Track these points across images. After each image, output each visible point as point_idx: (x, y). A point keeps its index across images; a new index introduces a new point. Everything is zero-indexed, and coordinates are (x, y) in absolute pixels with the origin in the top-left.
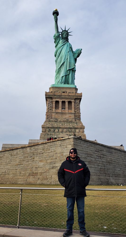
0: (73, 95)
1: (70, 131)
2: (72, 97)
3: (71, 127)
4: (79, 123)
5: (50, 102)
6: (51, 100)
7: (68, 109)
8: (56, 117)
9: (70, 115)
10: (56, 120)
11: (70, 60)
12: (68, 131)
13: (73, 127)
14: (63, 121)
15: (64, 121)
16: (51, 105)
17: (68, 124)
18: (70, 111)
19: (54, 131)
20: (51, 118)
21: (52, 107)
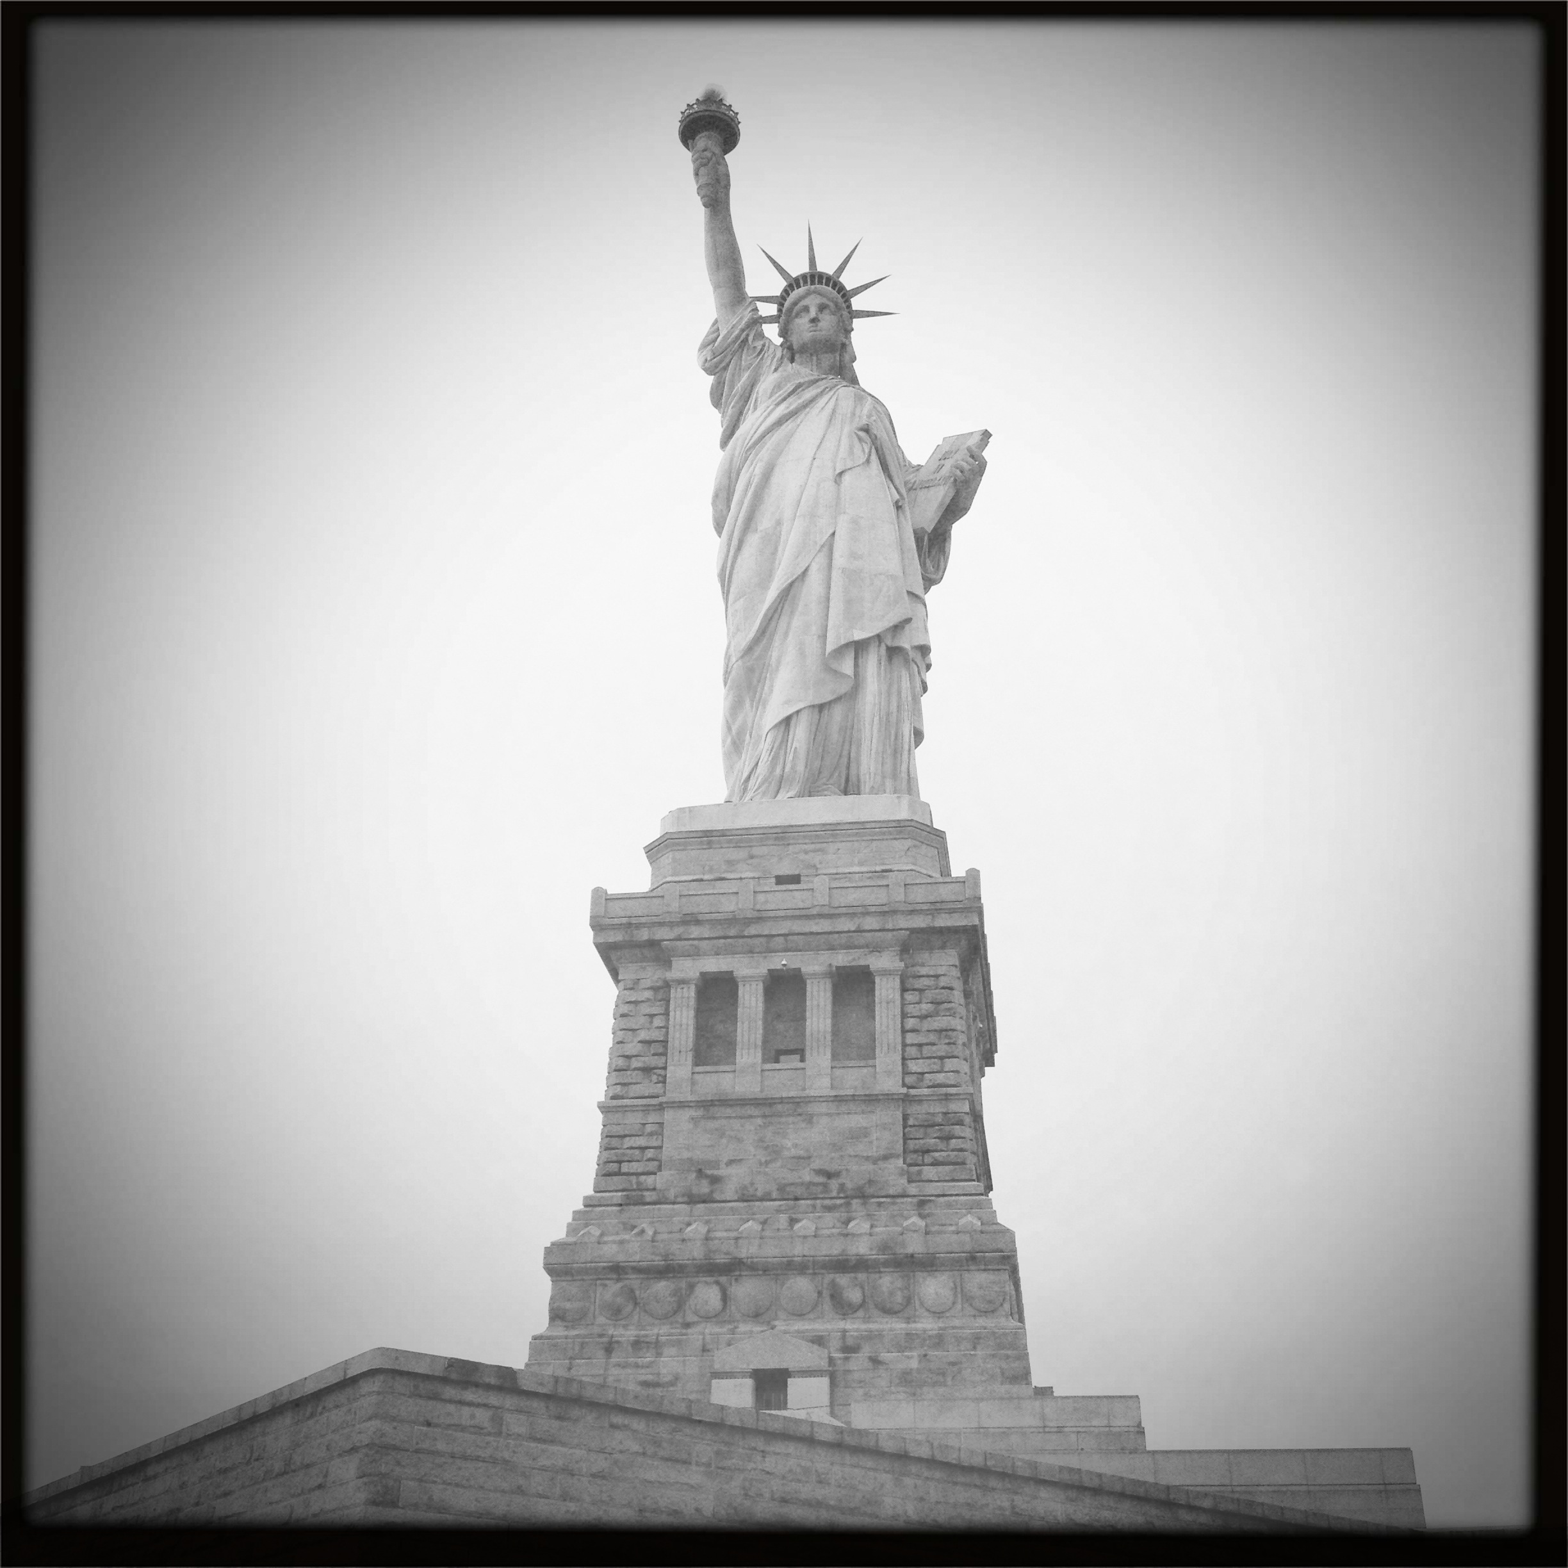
1: (854, 1296)
2: (871, 923)
3: (862, 1248)
4: (949, 1206)
5: (648, 994)
6: (652, 975)
7: (835, 1056)
8: (698, 1155)
9: (859, 1121)
10: (704, 1188)
12: (827, 1305)
13: (884, 1247)
14: (782, 1188)
16: (658, 1022)
17: (829, 1219)
18: (853, 1078)
19: (680, 1306)
20: (652, 1166)
21: (665, 1042)
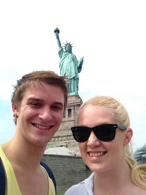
0: (72, 102)
1: (69, 138)
2: (71, 105)
3: (70, 134)
7: (68, 117)
9: (70, 123)
11: (70, 70)
12: (67, 140)
15: (64, 130)
18: (70, 119)
19: (55, 141)
